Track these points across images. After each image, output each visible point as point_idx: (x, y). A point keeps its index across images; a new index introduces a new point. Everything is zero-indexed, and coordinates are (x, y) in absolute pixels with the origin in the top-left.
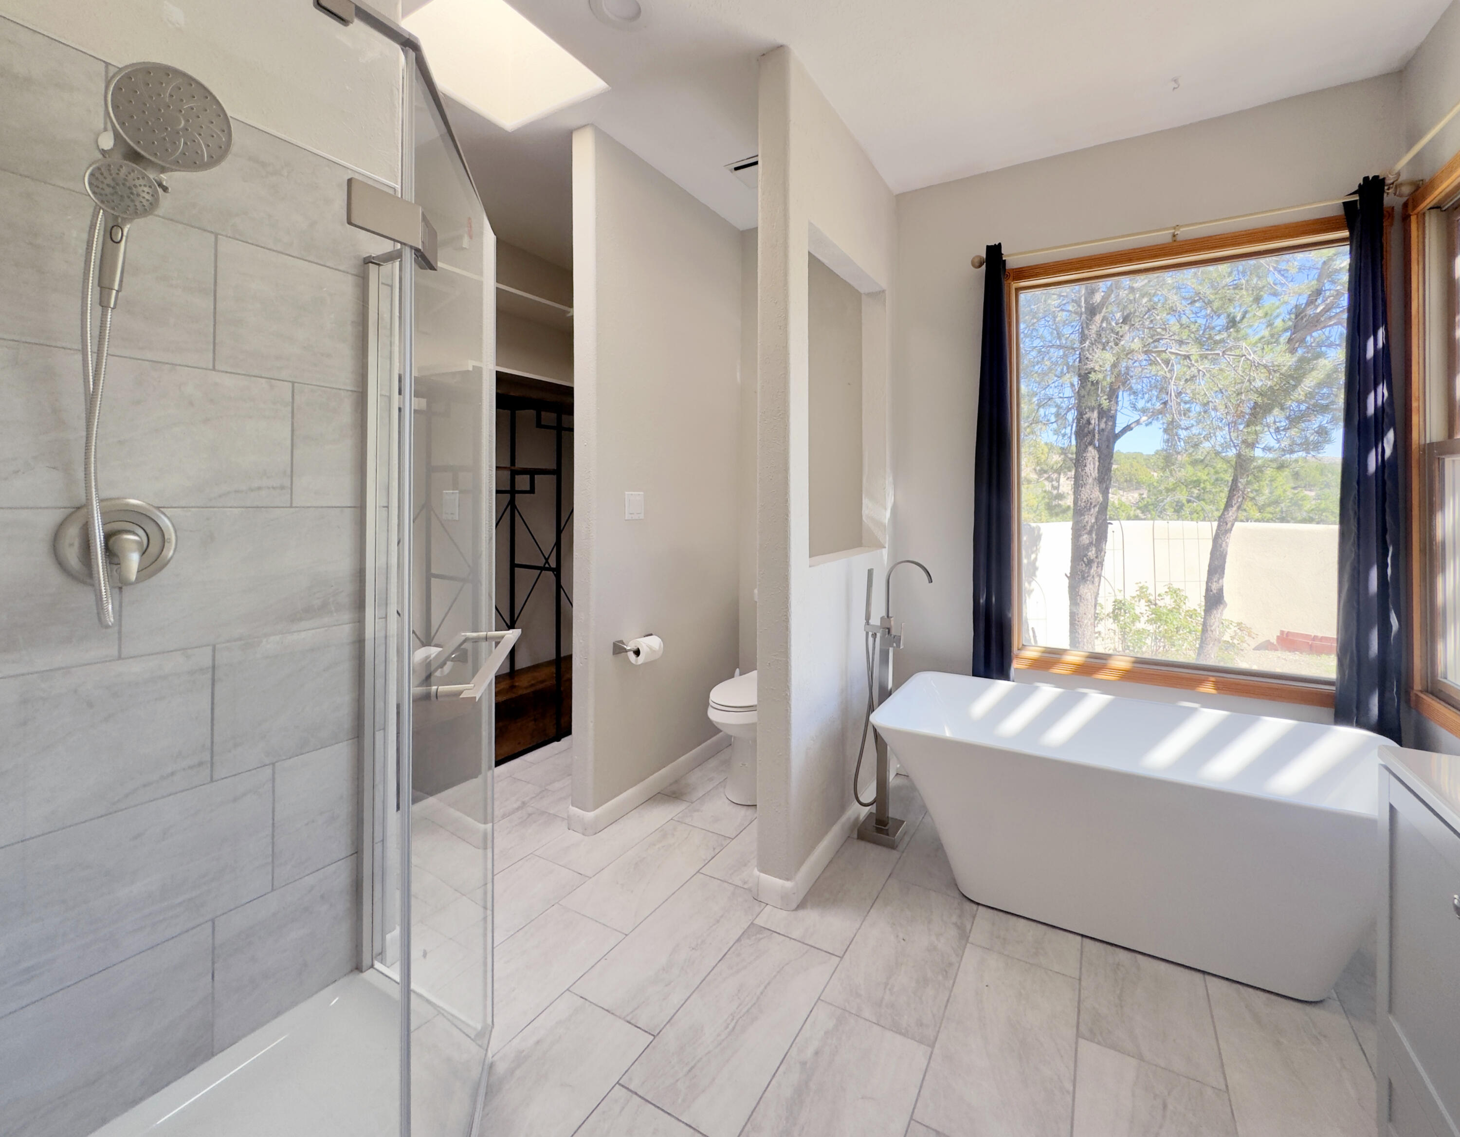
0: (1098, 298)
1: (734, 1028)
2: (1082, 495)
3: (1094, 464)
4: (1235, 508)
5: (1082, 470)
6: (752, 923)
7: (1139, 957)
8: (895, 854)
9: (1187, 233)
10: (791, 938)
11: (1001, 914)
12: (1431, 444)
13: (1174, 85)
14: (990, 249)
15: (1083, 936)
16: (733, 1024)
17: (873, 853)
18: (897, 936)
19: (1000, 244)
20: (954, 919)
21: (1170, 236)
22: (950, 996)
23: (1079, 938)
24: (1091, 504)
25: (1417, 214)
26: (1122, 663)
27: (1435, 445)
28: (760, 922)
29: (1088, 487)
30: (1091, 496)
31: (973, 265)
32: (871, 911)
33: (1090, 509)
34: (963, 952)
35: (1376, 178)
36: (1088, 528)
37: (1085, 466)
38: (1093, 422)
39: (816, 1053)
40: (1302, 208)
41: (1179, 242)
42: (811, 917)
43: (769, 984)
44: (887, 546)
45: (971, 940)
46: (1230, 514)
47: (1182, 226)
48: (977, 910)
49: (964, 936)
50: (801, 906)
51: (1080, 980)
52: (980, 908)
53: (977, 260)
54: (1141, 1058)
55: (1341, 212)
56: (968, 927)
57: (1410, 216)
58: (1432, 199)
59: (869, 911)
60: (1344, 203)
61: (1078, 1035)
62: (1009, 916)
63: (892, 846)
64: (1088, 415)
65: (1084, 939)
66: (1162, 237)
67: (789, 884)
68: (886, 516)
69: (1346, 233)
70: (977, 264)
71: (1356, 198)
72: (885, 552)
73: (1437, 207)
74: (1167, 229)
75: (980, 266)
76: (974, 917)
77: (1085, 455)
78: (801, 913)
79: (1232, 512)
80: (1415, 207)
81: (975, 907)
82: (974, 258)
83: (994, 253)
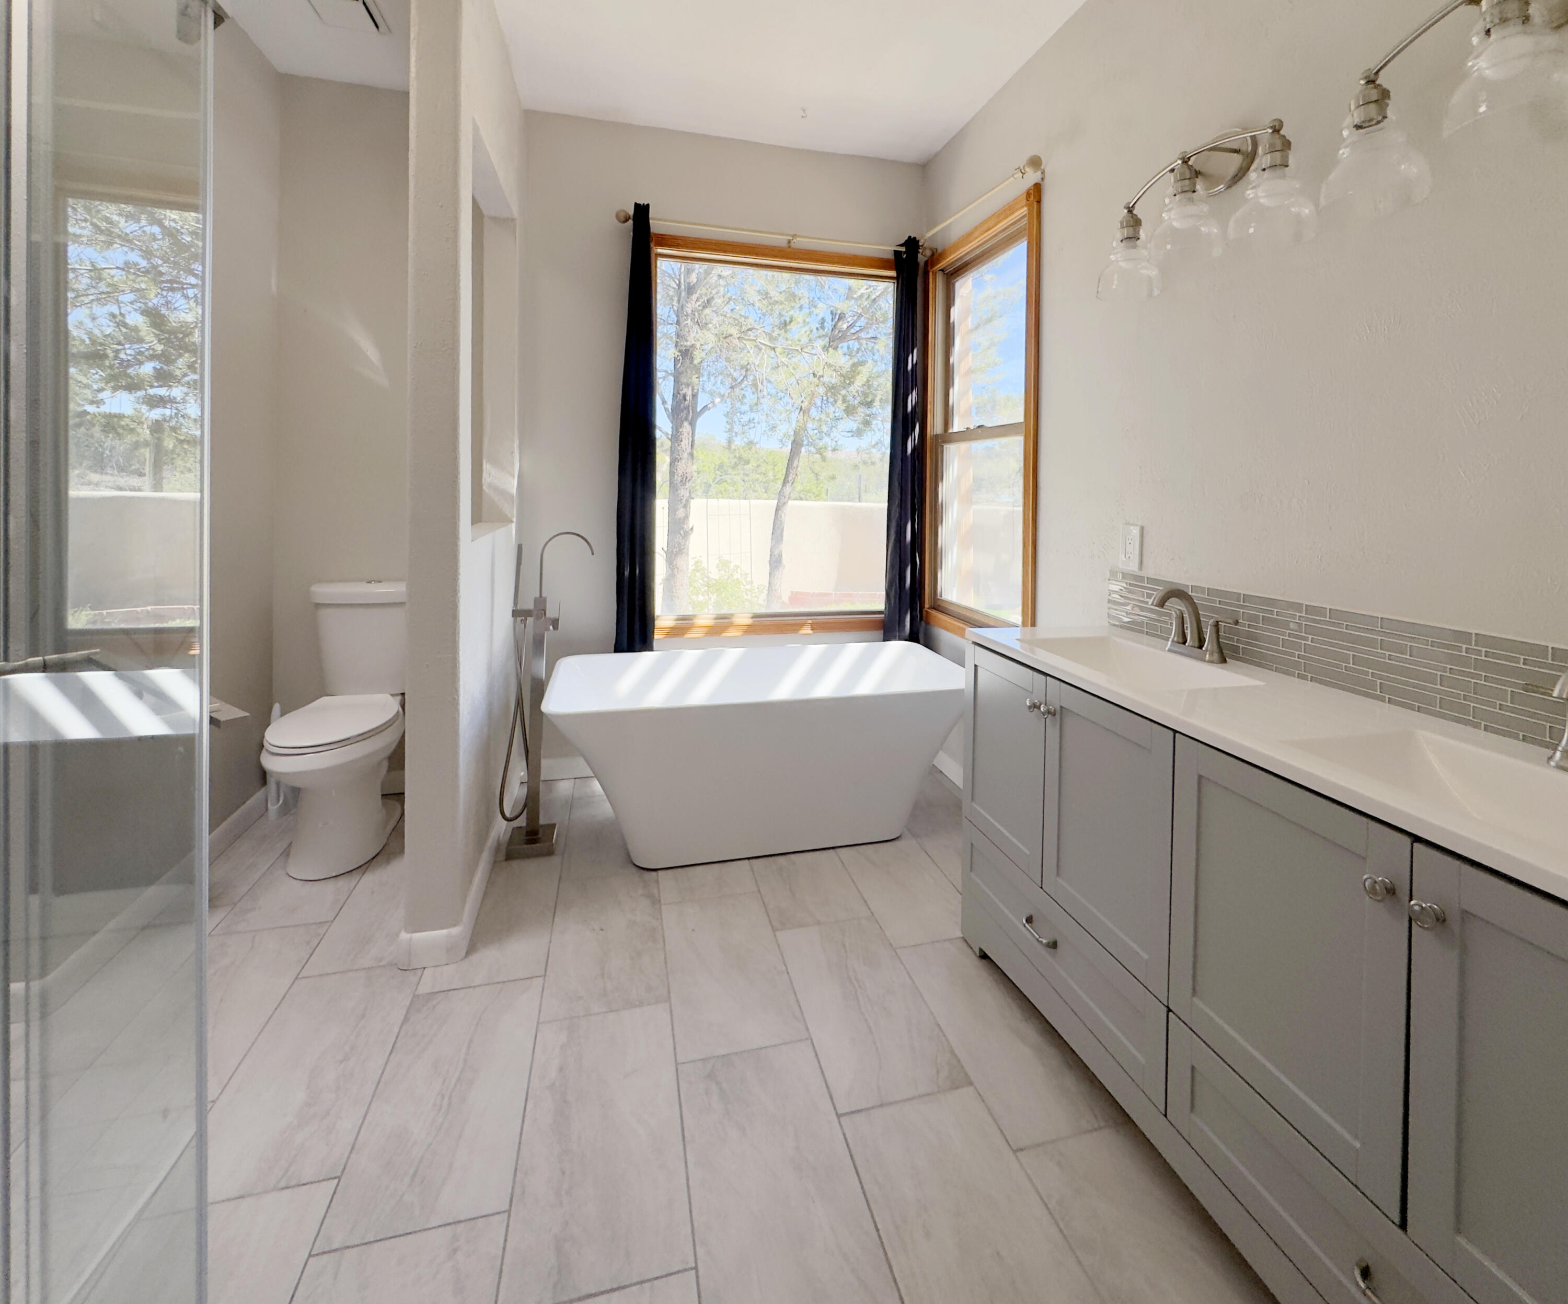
0: (693, 278)
1: (450, 1104)
2: (679, 469)
3: (688, 439)
4: (790, 484)
5: (678, 445)
6: (414, 996)
7: (792, 856)
8: (555, 860)
9: (802, 243)
10: (474, 987)
11: (679, 870)
12: (936, 435)
13: (802, 113)
14: (637, 206)
15: (748, 858)
16: (446, 1102)
17: (531, 867)
18: (594, 930)
19: (648, 205)
20: (640, 892)
21: (786, 242)
22: (665, 954)
23: (747, 861)
24: (686, 478)
25: (933, 272)
26: (743, 619)
27: (940, 436)
28: (423, 989)
29: (683, 461)
30: (687, 471)
31: (617, 216)
32: (556, 920)
33: (685, 483)
34: (661, 916)
35: (915, 238)
36: (684, 501)
37: (681, 441)
38: (688, 398)
39: (561, 1069)
40: (870, 246)
41: (793, 249)
42: (488, 956)
43: (471, 1041)
44: (514, 520)
45: (662, 902)
46: (787, 488)
47: (800, 236)
48: (658, 876)
49: (655, 901)
50: (472, 949)
51: (759, 891)
52: (660, 873)
53: (622, 215)
54: (819, 923)
55: (891, 256)
56: (655, 891)
57: (929, 272)
58: (942, 265)
59: (553, 921)
60: (895, 251)
61: (774, 930)
62: (688, 869)
63: (550, 853)
64: (683, 392)
65: (751, 861)
66: (779, 240)
67: (455, 931)
68: (512, 485)
69: (893, 273)
70: (623, 219)
71: (903, 249)
72: (513, 526)
73: (942, 270)
74: (787, 235)
75: (626, 220)
76: (657, 882)
77: (681, 430)
78: (475, 957)
79: (788, 489)
80: (933, 266)
81: (654, 873)
82: (620, 210)
83: (642, 212)
